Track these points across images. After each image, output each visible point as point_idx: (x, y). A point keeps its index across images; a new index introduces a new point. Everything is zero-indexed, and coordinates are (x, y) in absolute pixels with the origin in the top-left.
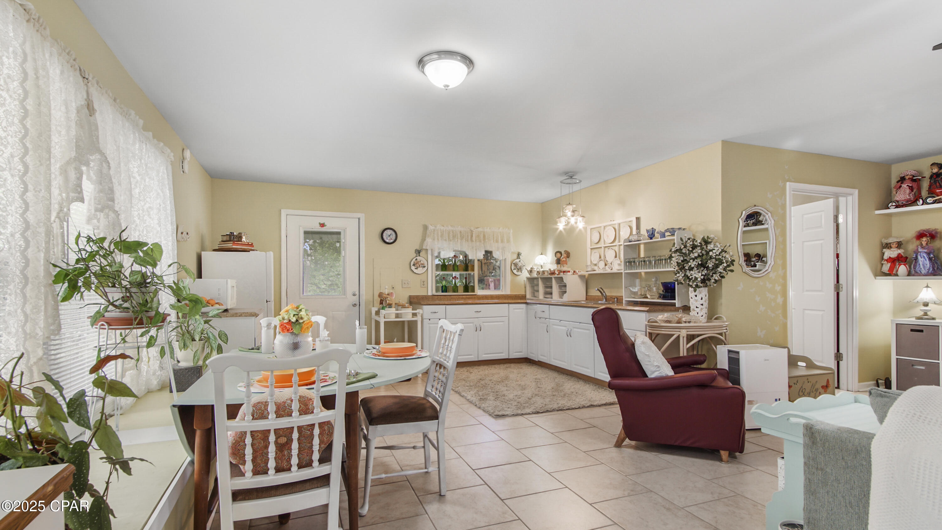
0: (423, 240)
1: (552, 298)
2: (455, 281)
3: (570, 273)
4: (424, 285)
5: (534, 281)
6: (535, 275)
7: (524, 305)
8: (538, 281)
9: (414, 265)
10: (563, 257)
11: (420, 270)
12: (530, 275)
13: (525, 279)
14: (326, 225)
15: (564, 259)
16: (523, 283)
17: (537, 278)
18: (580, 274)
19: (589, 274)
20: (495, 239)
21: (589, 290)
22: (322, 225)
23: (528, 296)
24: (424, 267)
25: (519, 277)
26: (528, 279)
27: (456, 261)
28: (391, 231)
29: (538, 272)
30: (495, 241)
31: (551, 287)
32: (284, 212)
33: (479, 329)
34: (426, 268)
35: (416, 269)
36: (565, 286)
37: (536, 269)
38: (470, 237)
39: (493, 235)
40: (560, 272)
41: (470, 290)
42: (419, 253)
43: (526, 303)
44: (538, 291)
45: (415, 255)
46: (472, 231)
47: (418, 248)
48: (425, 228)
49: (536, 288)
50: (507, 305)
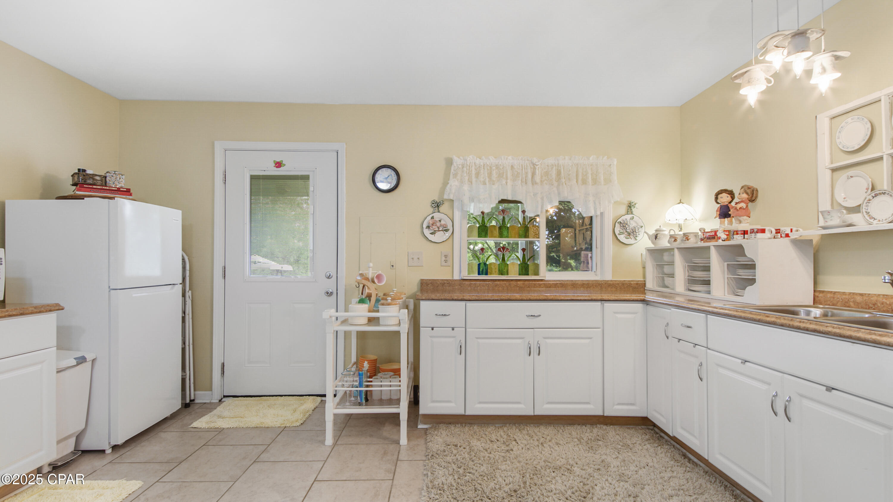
0: (445, 183)
1: (709, 292)
2: (503, 255)
3: (767, 235)
4: (446, 261)
5: (663, 256)
6: (664, 243)
7: (639, 306)
8: (673, 255)
9: (428, 227)
10: (736, 200)
11: (440, 237)
12: (653, 243)
13: (644, 252)
14: (285, 165)
15: (743, 205)
16: (639, 260)
17: (670, 250)
18: (793, 236)
19: (823, 236)
20: (580, 178)
21: (821, 278)
22: (279, 165)
23: (649, 285)
24: (447, 230)
25: (629, 248)
26: (651, 251)
27: (506, 221)
28: (389, 170)
29: (671, 236)
30: (580, 181)
31: (707, 269)
32: (219, 147)
33: (535, 351)
34: (451, 231)
35: (431, 234)
36: (752, 267)
37: (666, 233)
38: (530, 176)
39: (577, 171)
40: (730, 234)
41: (530, 272)
42: (438, 206)
43: (643, 301)
44: (672, 275)
45: (431, 210)
46: (534, 164)
47: (437, 199)
48: (449, 162)
49: (667, 269)
50: (599, 303)
